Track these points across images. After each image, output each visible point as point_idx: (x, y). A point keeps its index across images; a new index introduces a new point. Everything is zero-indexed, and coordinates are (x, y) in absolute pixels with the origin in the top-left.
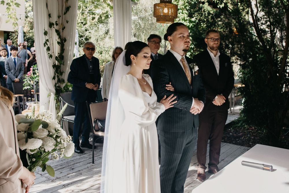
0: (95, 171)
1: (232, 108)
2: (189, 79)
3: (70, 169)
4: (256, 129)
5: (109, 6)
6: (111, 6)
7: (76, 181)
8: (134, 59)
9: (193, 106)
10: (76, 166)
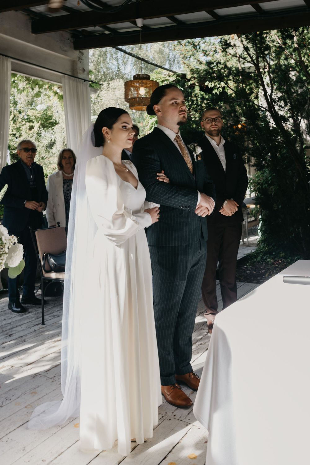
0: (46, 335)
1: (245, 240)
2: (190, 165)
3: (6, 336)
4: (284, 262)
5: (57, 95)
6: (59, 95)
7: (18, 352)
8: (108, 134)
9: (199, 204)
10: (15, 330)
